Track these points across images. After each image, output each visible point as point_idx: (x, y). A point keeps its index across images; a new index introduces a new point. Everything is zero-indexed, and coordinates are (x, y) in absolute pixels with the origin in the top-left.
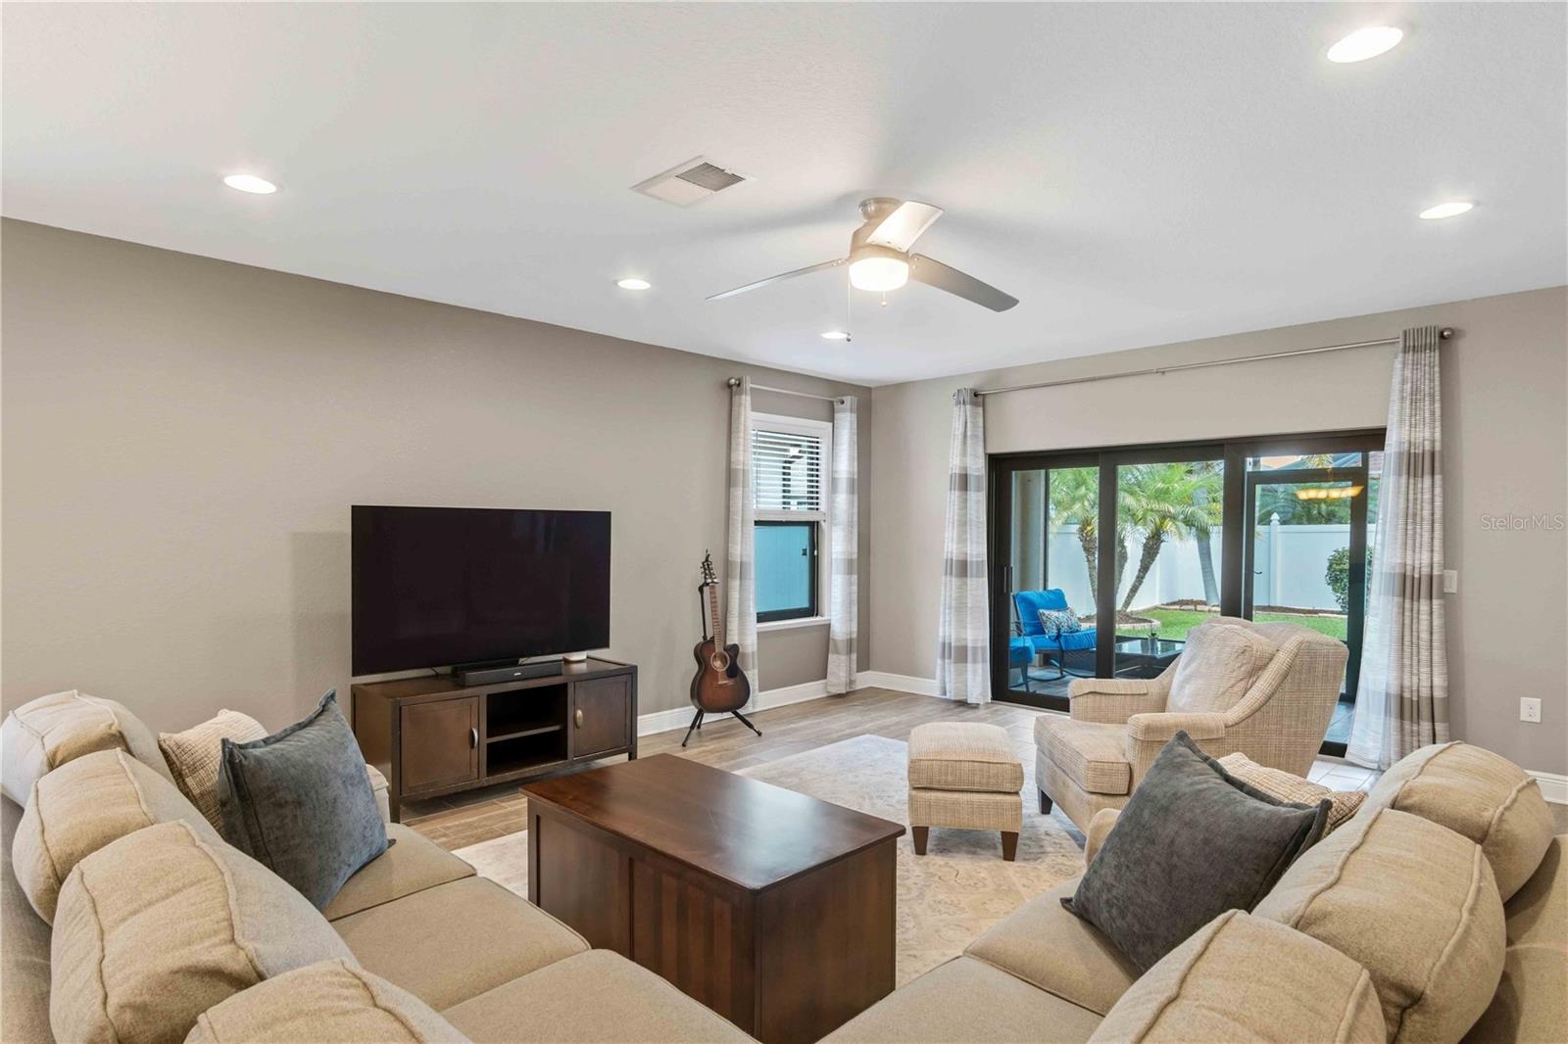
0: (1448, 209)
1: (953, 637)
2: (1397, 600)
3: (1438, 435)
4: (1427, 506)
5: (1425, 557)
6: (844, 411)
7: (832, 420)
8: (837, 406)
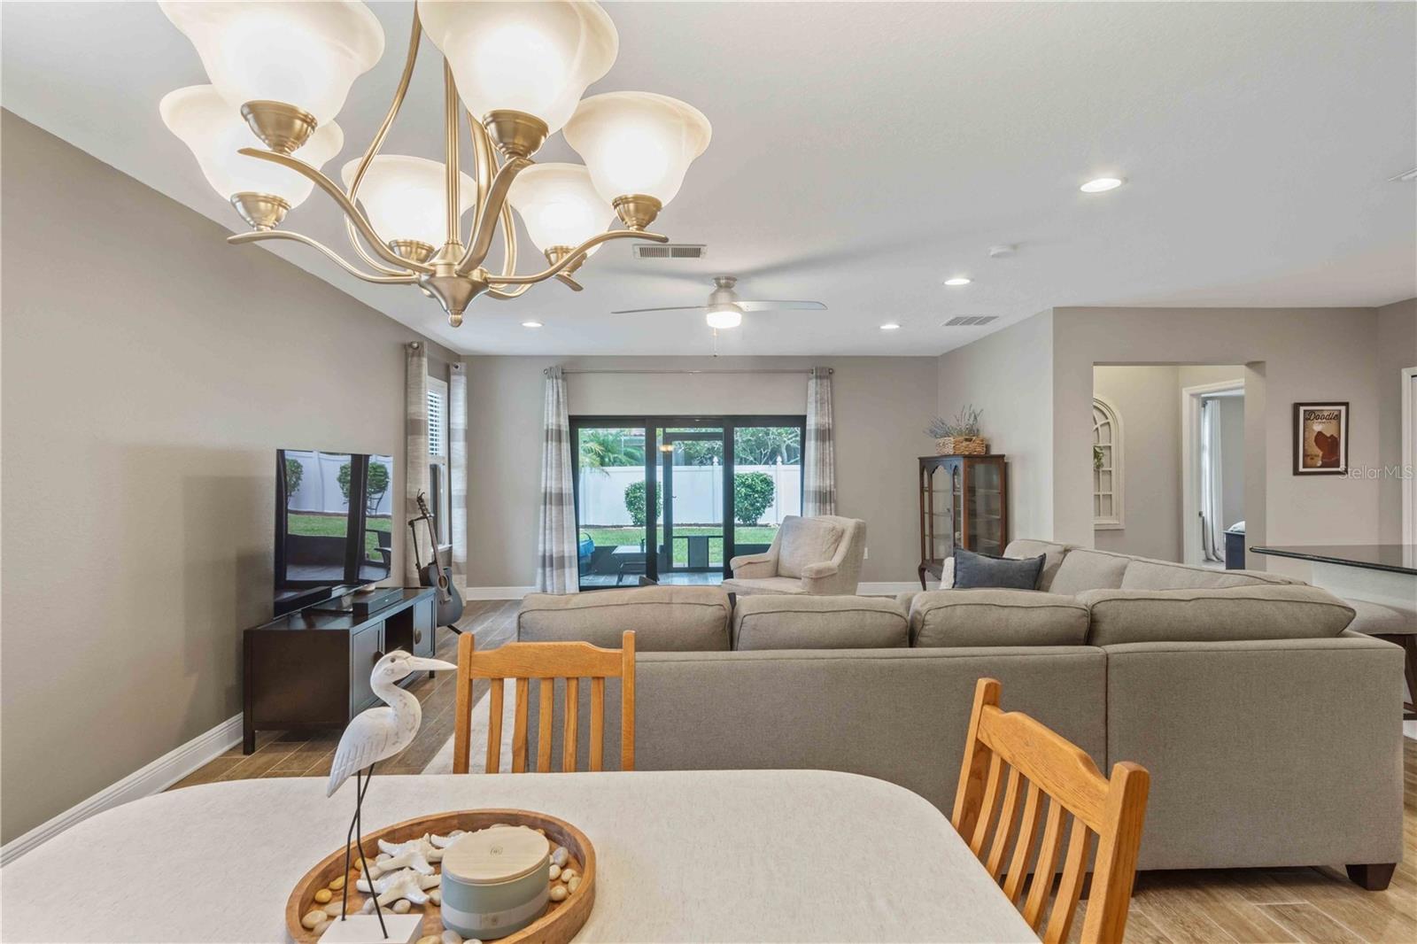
0: (891, 326)
1: (554, 550)
2: (818, 504)
3: (831, 421)
4: (828, 457)
5: (828, 482)
6: (460, 374)
7: (448, 380)
8: (453, 369)
